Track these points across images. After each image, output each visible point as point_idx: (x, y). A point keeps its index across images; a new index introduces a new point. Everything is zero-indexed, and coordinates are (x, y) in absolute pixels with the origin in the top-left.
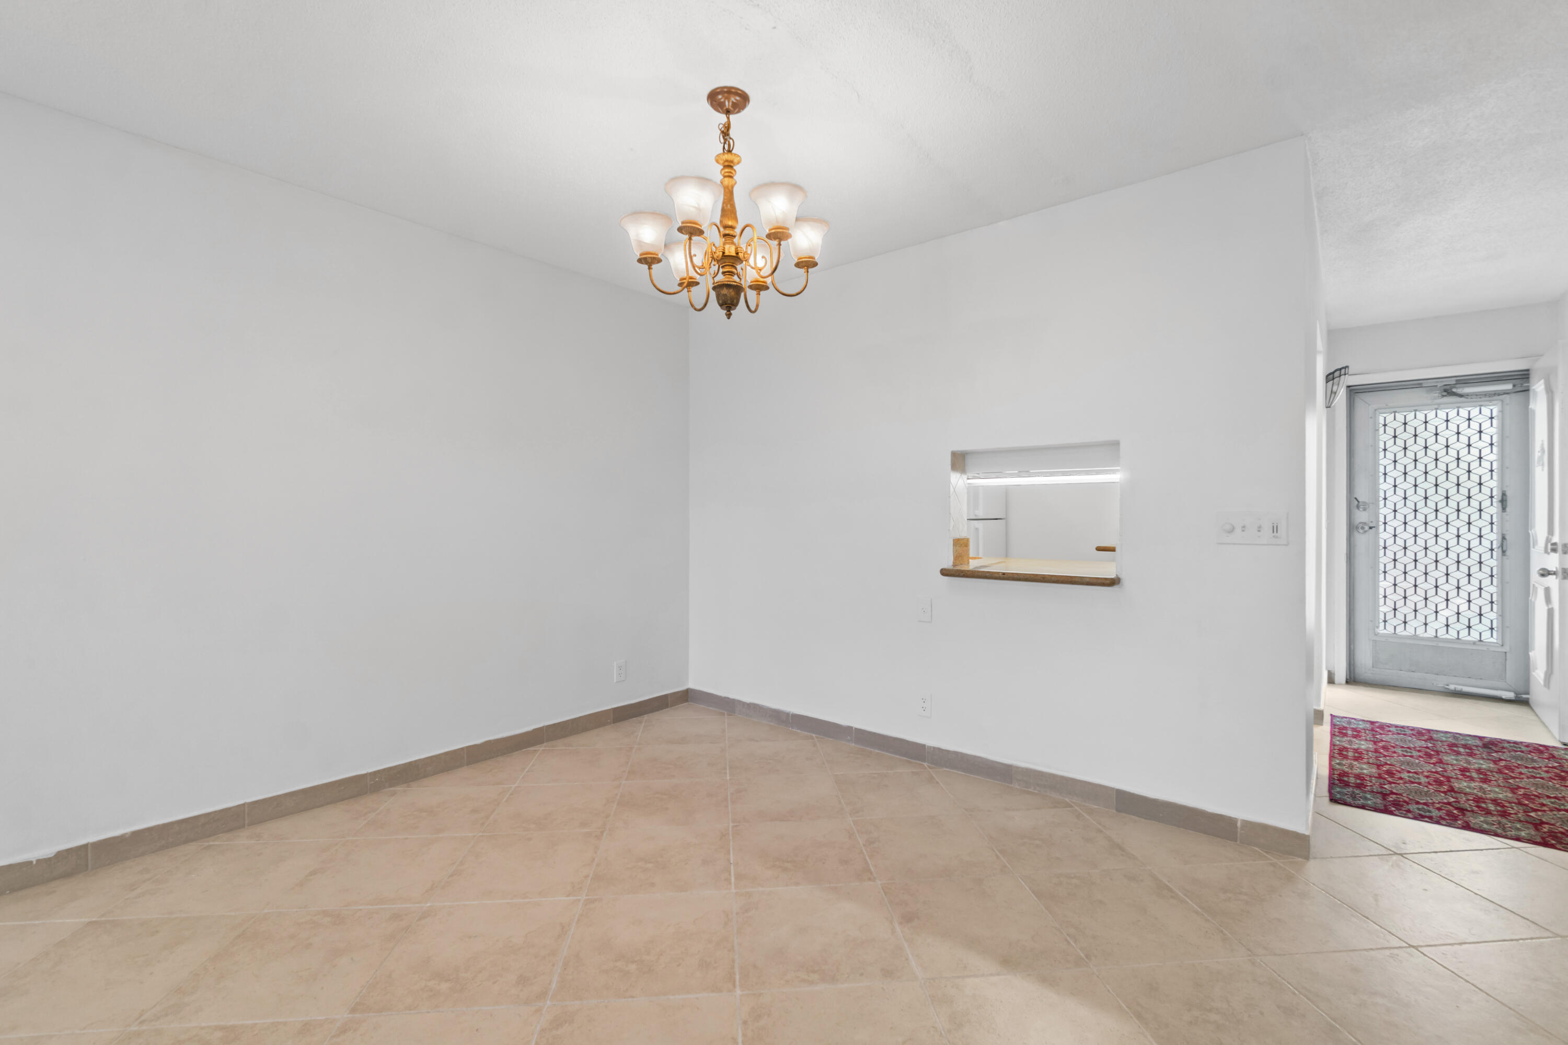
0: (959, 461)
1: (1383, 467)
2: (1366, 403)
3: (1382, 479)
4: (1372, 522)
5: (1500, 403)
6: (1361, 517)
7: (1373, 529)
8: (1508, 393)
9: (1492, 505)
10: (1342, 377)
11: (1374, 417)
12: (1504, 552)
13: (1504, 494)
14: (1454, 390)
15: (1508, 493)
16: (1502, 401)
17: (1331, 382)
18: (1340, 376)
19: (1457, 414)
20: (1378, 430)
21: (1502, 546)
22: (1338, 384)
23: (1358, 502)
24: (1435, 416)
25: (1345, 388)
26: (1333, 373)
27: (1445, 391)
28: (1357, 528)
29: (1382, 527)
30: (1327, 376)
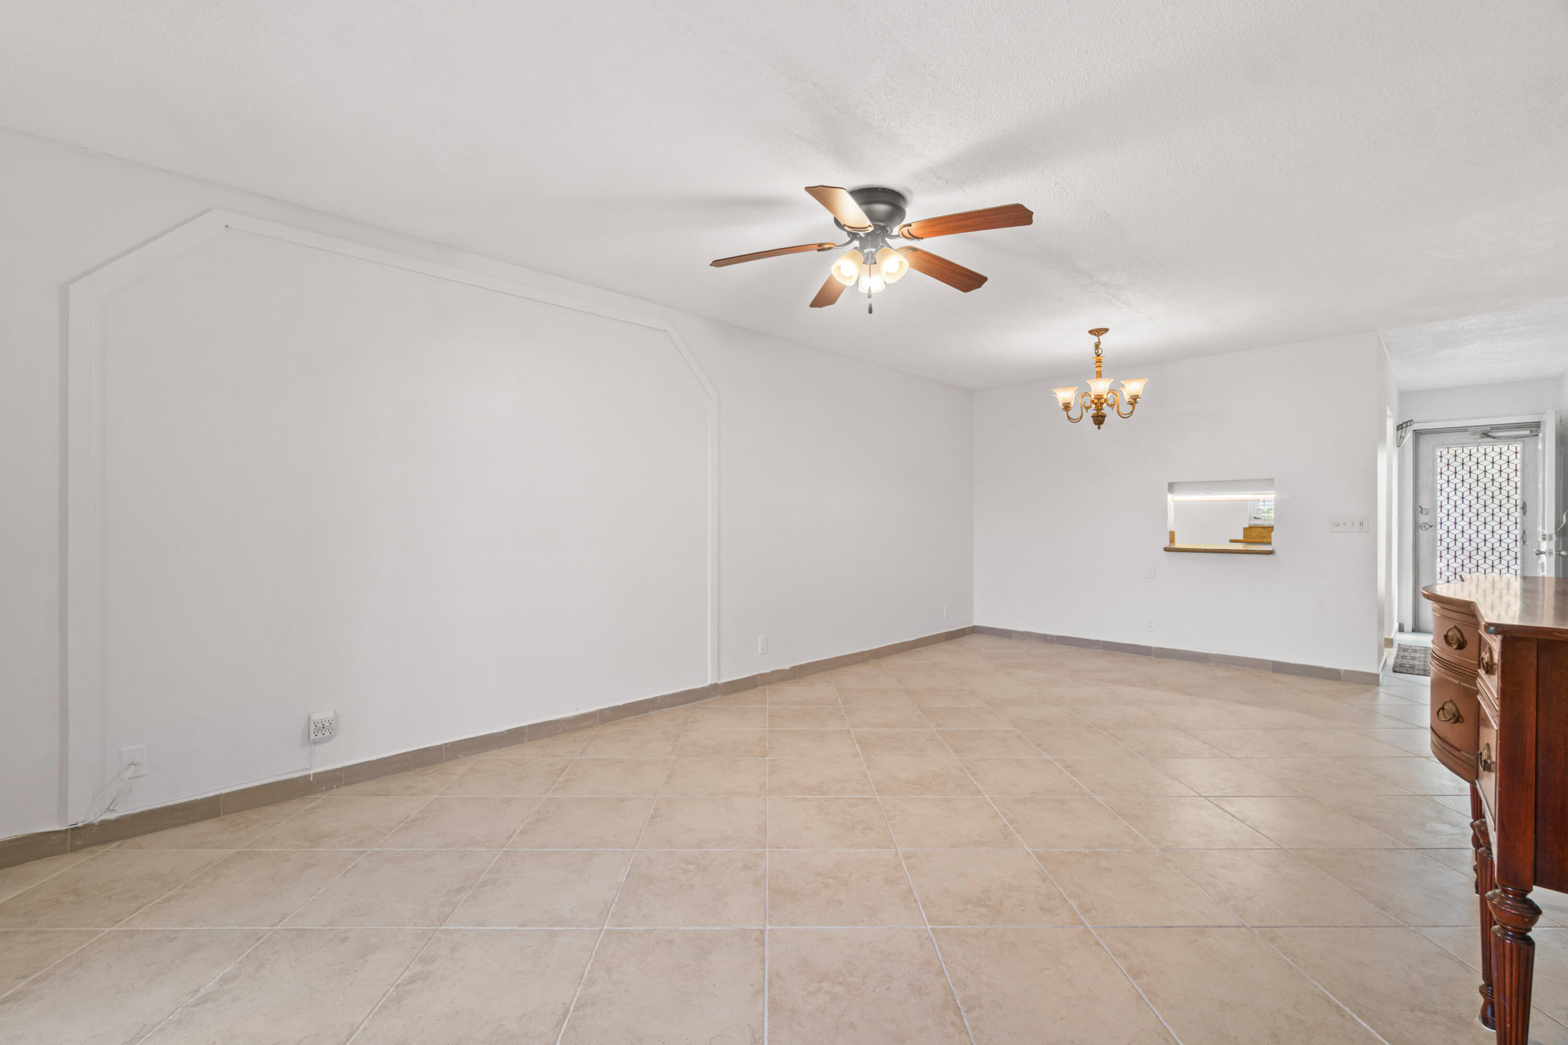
0: (1171, 487)
1: (1440, 485)
2: (1428, 441)
3: (1439, 494)
4: (1431, 522)
5: (1522, 443)
6: (1423, 519)
7: (1433, 527)
8: (1527, 437)
9: (1516, 511)
10: (1408, 427)
11: (1433, 451)
12: (1524, 542)
13: (1524, 504)
14: (1490, 434)
15: (1527, 503)
16: (1523, 441)
17: (1401, 430)
18: (1407, 426)
19: (1492, 449)
20: (1436, 460)
21: (1522, 537)
22: (1406, 432)
23: (1422, 508)
24: (1476, 451)
25: (1412, 431)
26: (1402, 425)
27: (1484, 434)
28: (1421, 526)
29: (1439, 527)
30: (1398, 427)
